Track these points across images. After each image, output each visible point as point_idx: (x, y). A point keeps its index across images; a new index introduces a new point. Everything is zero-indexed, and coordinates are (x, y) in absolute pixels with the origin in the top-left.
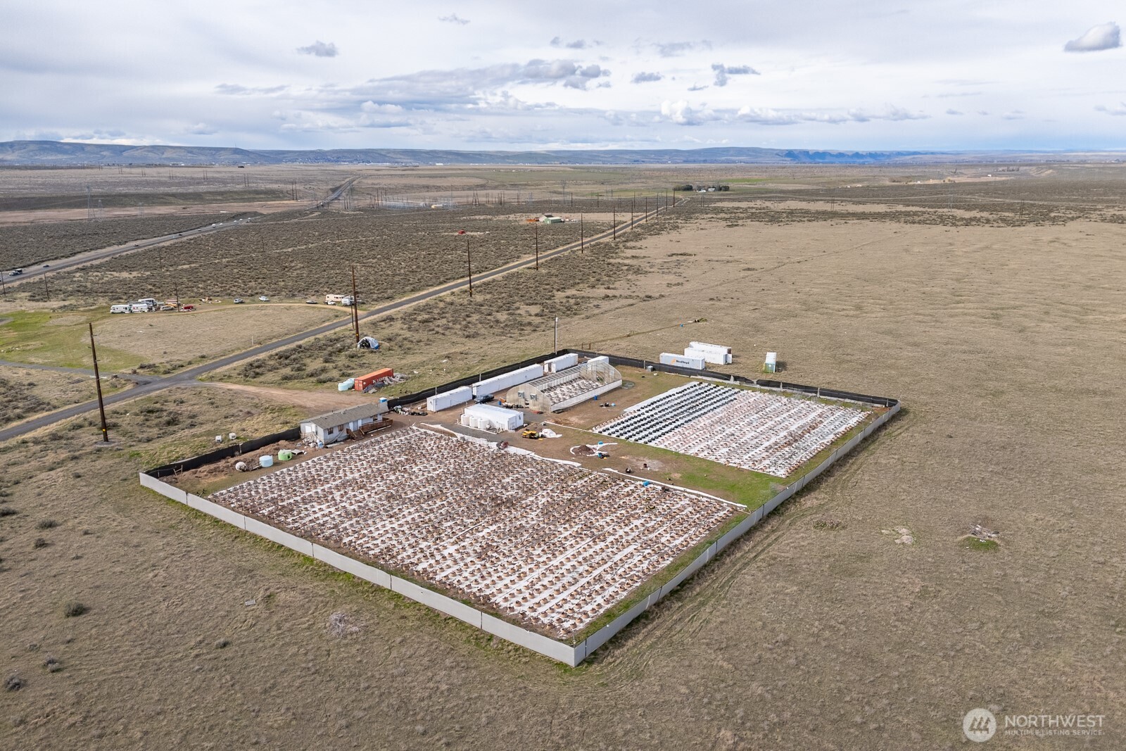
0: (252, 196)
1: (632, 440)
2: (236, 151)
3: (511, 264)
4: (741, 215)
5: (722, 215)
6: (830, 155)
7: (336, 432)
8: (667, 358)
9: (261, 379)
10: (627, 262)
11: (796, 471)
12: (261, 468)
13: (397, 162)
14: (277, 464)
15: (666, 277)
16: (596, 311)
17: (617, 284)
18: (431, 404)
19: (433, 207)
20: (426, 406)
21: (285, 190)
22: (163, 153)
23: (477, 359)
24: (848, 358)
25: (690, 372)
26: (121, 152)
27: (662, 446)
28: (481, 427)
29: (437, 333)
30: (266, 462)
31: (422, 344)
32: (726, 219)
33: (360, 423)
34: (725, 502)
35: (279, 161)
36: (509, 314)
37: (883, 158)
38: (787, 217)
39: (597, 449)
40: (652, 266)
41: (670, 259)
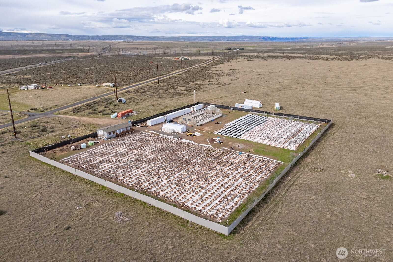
0: (73, 51)
1: (230, 136)
2: (67, 35)
3: (172, 73)
4: (252, 57)
5: (245, 57)
6: (278, 38)
7: (112, 134)
8: (237, 105)
9: (80, 114)
10: (214, 72)
11: (299, 147)
12: (81, 148)
13: (125, 40)
14: (88, 147)
15: (230, 77)
16: (207, 89)
17: (212, 80)
18: (149, 123)
19: (140, 54)
20: (147, 124)
21: (86, 49)
22: (40, 36)
23: (164, 106)
24: (305, 105)
25: (247, 111)
26: (25, 35)
27: (243, 138)
28: (170, 132)
29: (148, 97)
30: (84, 146)
31: (142, 101)
32: (247, 58)
33: (121, 130)
34: (274, 161)
35: (83, 39)
36: (174, 90)
37: (295, 40)
38: (268, 58)
39: (218, 140)
40: (224, 74)
41: (230, 71)
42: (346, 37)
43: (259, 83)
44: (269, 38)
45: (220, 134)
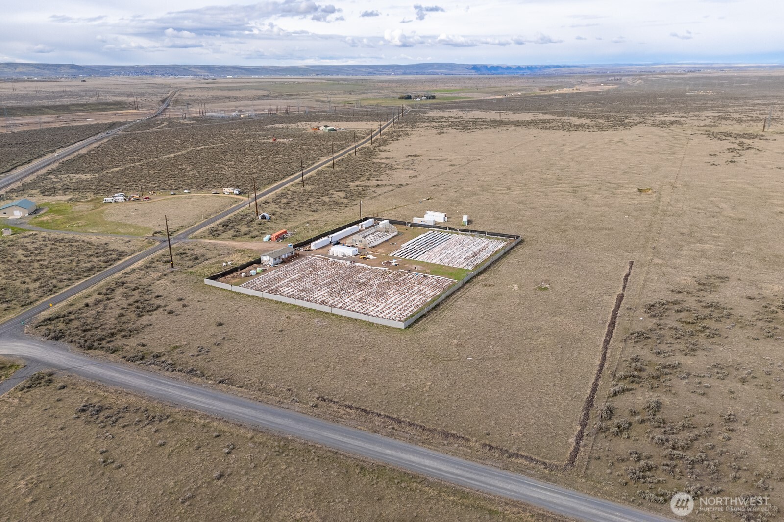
1: (407, 258)
4: (445, 124)
5: (434, 124)
6: (502, 68)
8: (416, 220)
10: (383, 161)
15: (407, 171)
16: (375, 195)
17: (381, 177)
25: (429, 227)
27: (421, 260)
28: (340, 255)
29: (296, 210)
32: (436, 127)
38: (473, 125)
39: (393, 262)
40: (398, 165)
41: (407, 159)
42: (632, 65)
43: (448, 182)
44: (485, 67)
45: (396, 256)
